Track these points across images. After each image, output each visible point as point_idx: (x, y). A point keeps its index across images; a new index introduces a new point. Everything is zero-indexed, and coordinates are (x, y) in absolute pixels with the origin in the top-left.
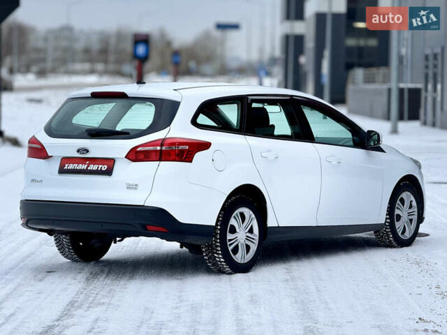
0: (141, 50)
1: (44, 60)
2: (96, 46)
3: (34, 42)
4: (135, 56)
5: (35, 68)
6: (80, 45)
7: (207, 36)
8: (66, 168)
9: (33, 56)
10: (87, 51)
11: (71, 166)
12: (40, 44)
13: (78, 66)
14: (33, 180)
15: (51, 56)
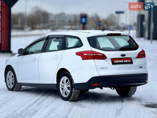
0: (84, 20)
1: (54, 25)
2: (73, 20)
3: (51, 18)
4: (82, 23)
5: (51, 28)
6: (67, 20)
7: (112, 16)
8: (115, 62)
9: (51, 23)
10: (70, 21)
11: (117, 62)
12: (53, 19)
13: (66, 27)
14: (101, 68)
15: (57, 23)
